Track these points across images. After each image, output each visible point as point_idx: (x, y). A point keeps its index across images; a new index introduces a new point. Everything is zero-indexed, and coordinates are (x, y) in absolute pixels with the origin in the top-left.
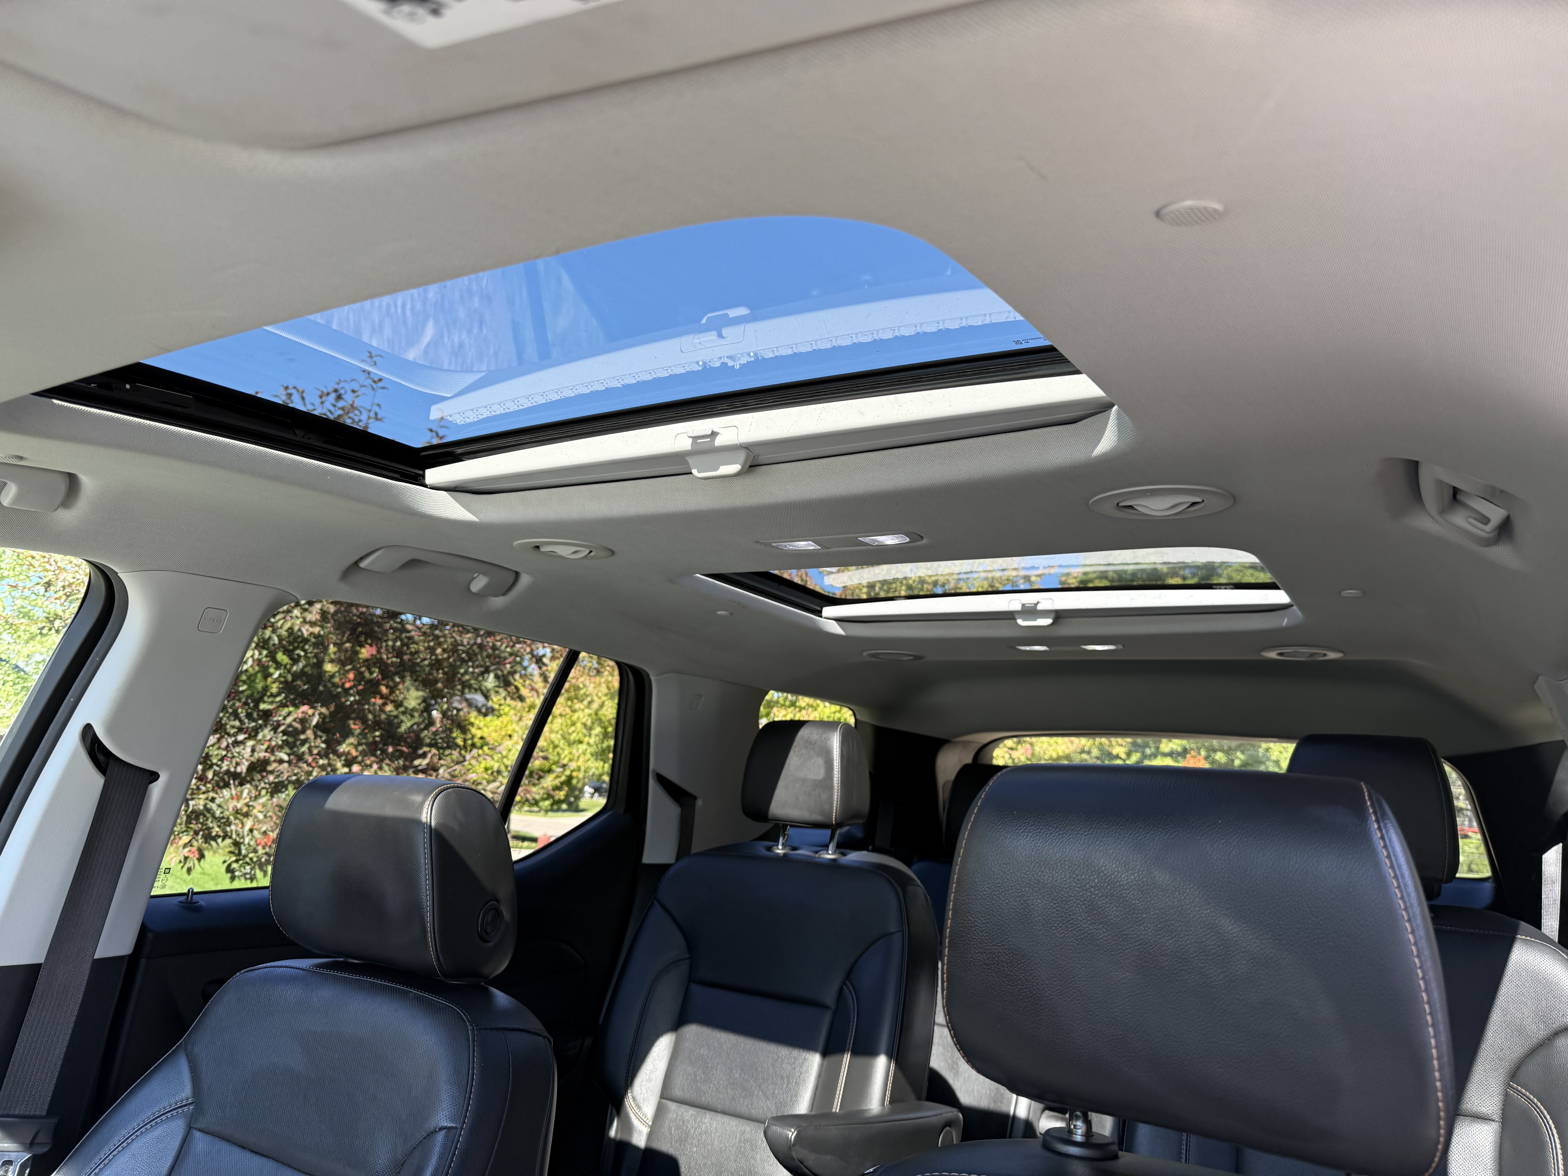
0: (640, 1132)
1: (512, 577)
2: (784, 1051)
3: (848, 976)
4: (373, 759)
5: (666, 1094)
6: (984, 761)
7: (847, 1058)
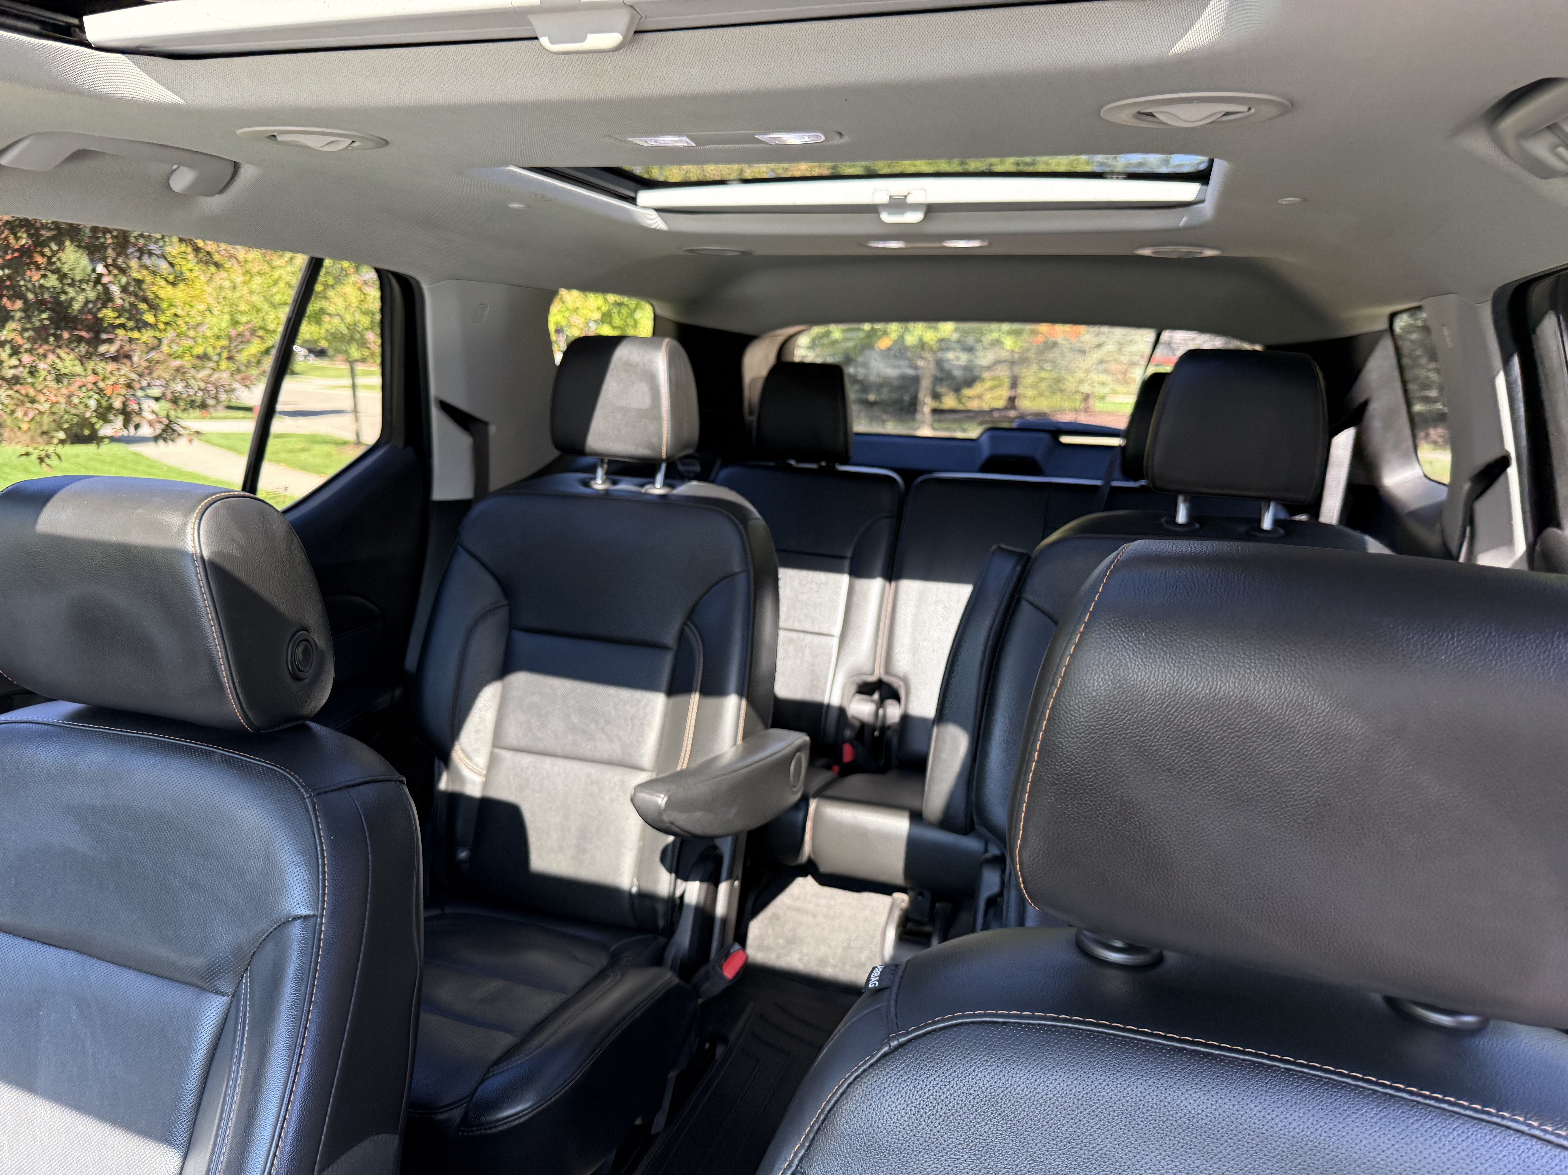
0: (474, 783)
1: (230, 170)
2: (625, 694)
3: (690, 616)
4: (46, 347)
5: (498, 741)
6: (787, 358)
7: (695, 698)
